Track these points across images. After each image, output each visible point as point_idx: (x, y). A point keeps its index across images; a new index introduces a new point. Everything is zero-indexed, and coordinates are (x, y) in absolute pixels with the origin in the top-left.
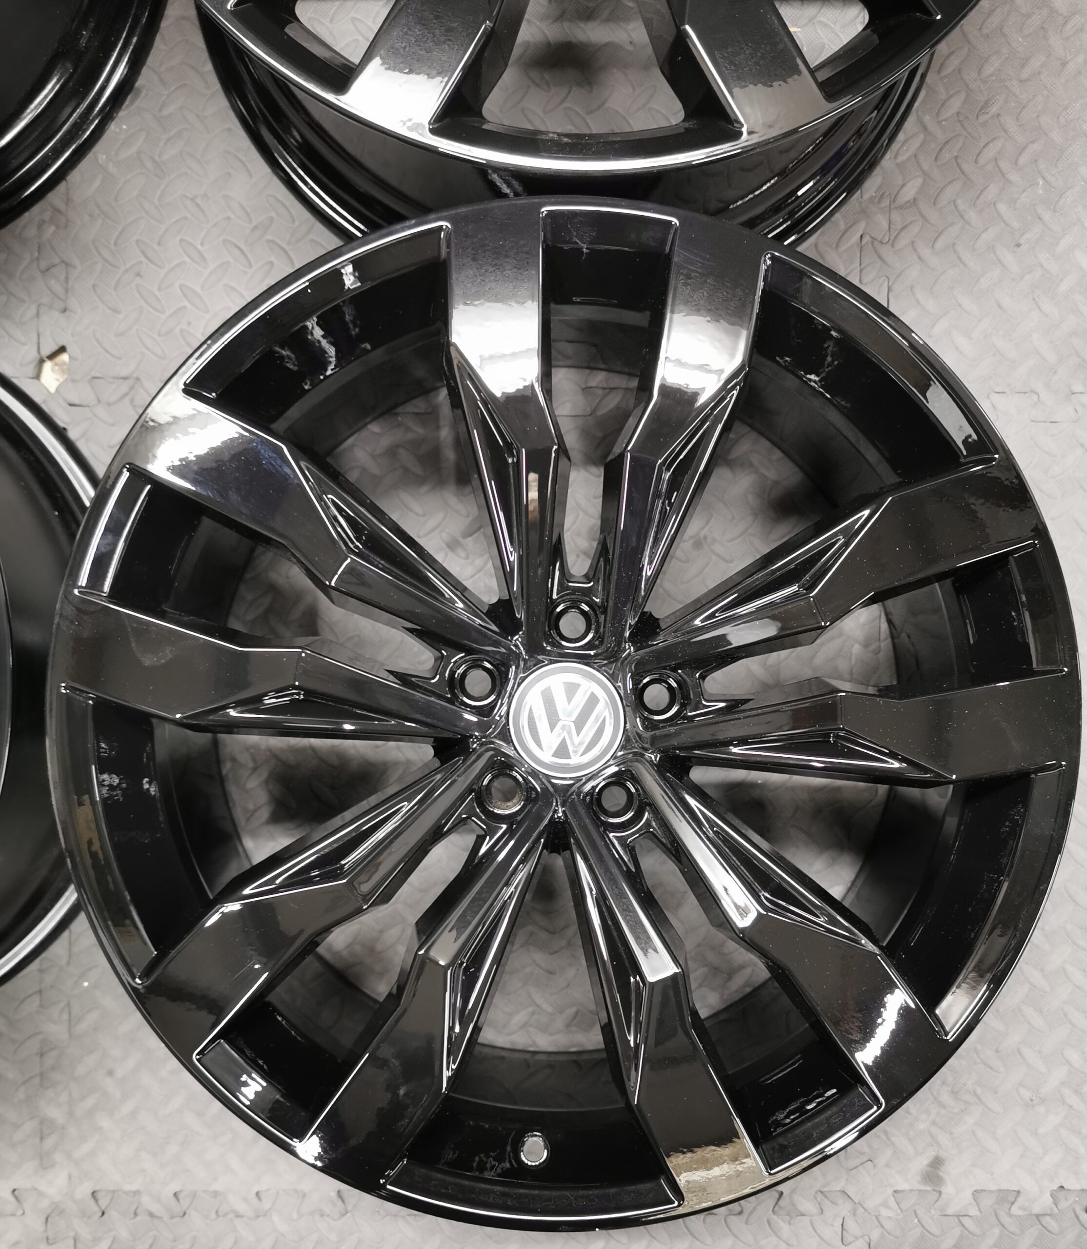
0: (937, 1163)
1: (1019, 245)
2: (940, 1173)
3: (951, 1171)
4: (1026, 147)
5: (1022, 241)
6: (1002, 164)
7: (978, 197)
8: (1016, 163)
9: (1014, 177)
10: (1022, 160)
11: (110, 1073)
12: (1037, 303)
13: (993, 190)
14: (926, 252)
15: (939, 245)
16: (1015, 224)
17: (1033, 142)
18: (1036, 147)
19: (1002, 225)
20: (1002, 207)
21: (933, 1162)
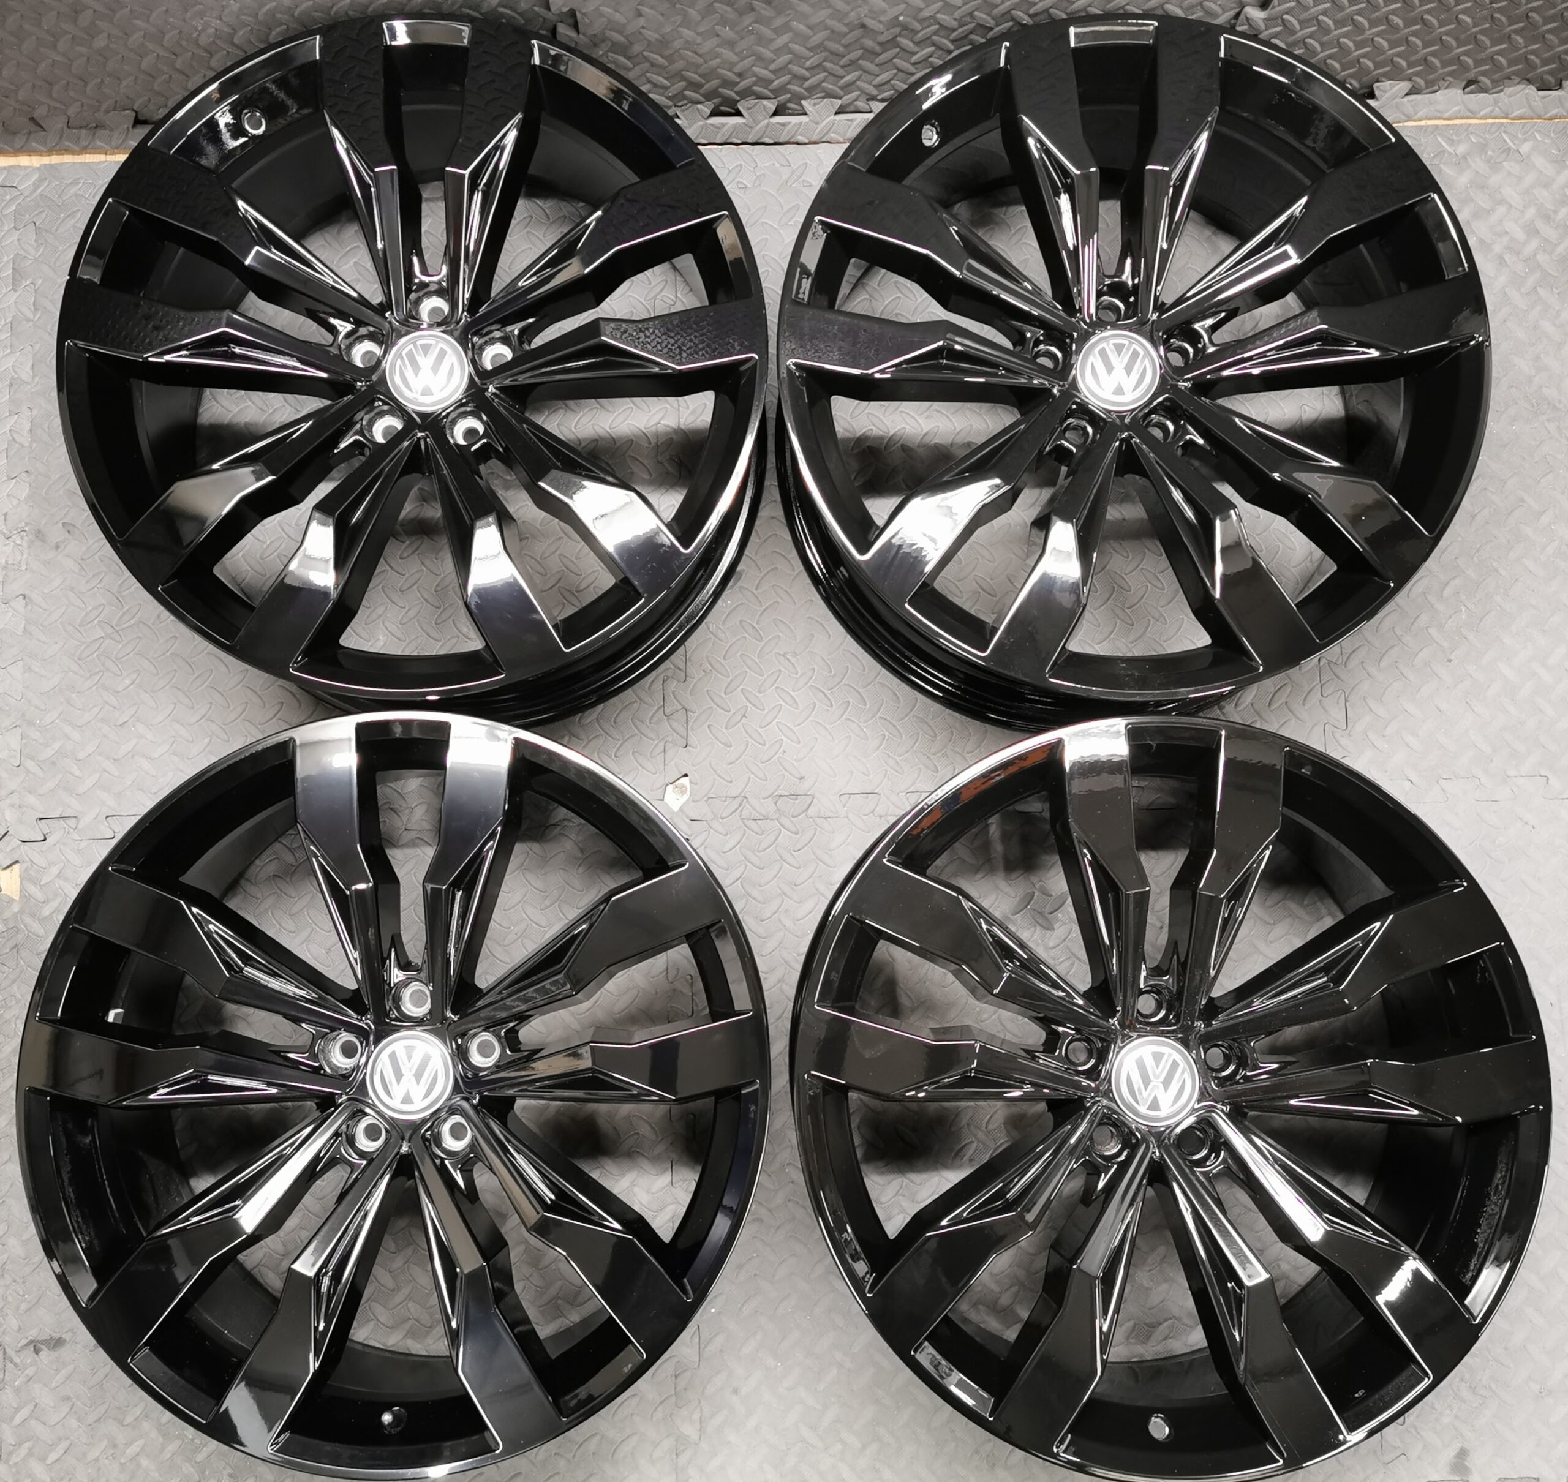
0: (1463, 1454)
1: (1450, 661)
2: (1466, 1463)
3: (1475, 1461)
4: (1448, 583)
5: (1452, 657)
6: (1430, 598)
7: (1413, 624)
8: (1442, 597)
9: (1440, 607)
10: (1446, 593)
11: (736, 1391)
12: (1470, 706)
13: (1424, 619)
14: (1373, 670)
15: (1383, 664)
16: (1446, 644)
17: (1454, 578)
18: (1457, 582)
19: (1435, 645)
20: (1433, 631)
21: (1459, 1454)
